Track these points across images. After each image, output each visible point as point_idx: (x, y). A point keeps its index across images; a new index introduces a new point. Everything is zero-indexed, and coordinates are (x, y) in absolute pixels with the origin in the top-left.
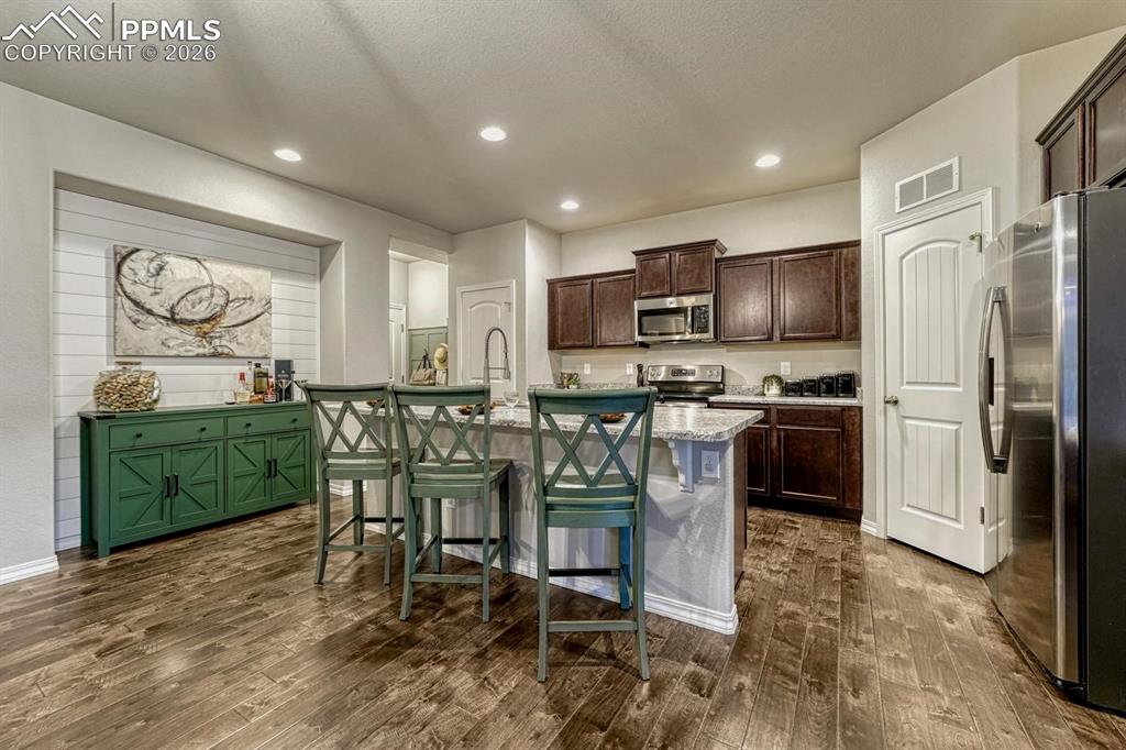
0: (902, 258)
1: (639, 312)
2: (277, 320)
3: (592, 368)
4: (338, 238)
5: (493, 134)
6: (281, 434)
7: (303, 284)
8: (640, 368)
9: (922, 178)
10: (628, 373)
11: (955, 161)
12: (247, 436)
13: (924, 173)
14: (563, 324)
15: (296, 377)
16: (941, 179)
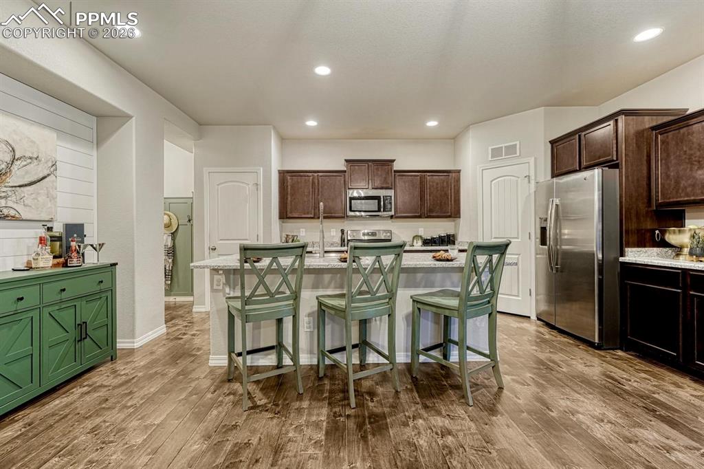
0: (492, 181)
1: (350, 198)
2: (62, 184)
3: (306, 231)
4: (130, 112)
5: (323, 70)
6: (89, 297)
7: (82, 150)
8: (342, 231)
9: (502, 147)
10: (332, 234)
11: (518, 143)
12: (62, 302)
13: (503, 145)
14: (291, 202)
15: (87, 240)
16: (511, 150)
